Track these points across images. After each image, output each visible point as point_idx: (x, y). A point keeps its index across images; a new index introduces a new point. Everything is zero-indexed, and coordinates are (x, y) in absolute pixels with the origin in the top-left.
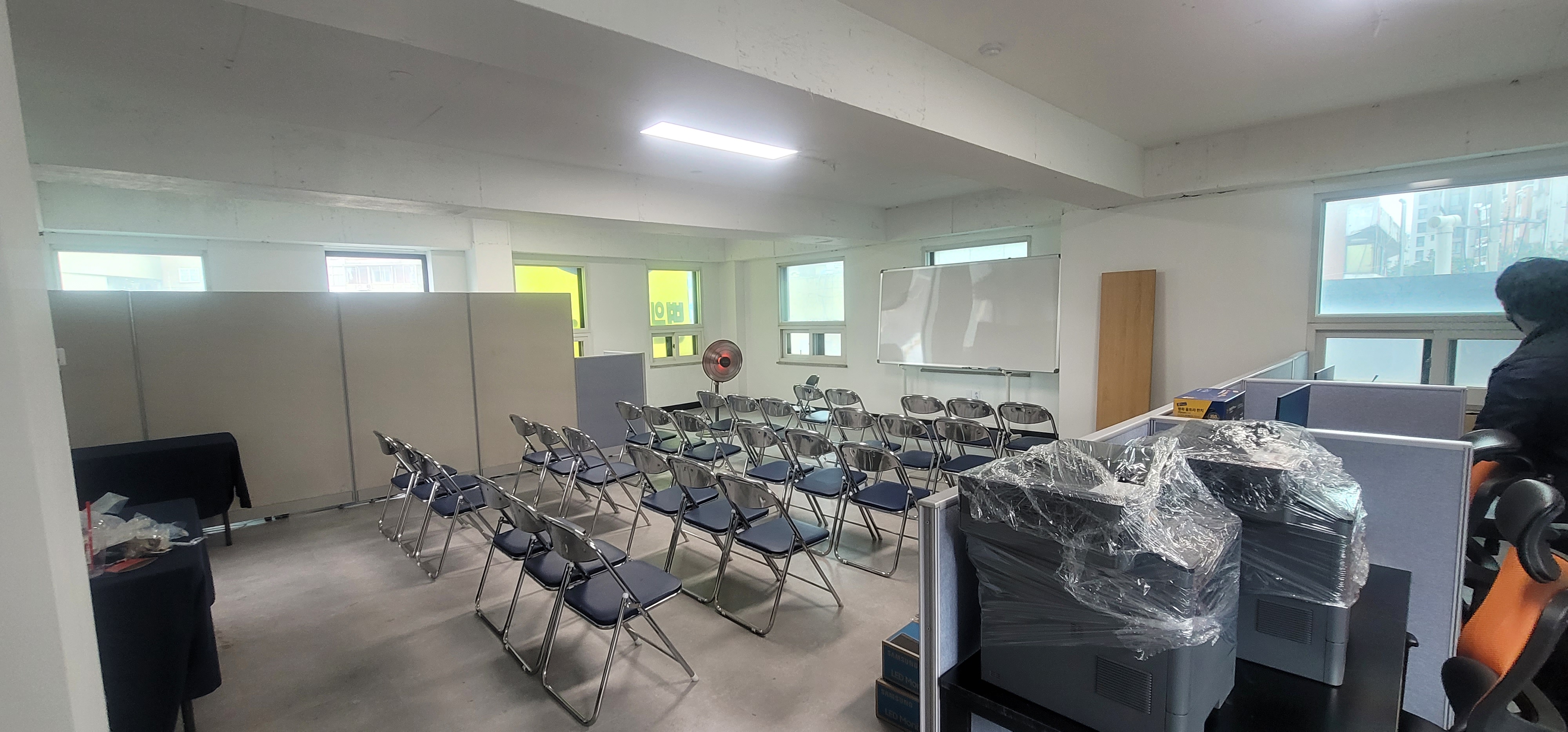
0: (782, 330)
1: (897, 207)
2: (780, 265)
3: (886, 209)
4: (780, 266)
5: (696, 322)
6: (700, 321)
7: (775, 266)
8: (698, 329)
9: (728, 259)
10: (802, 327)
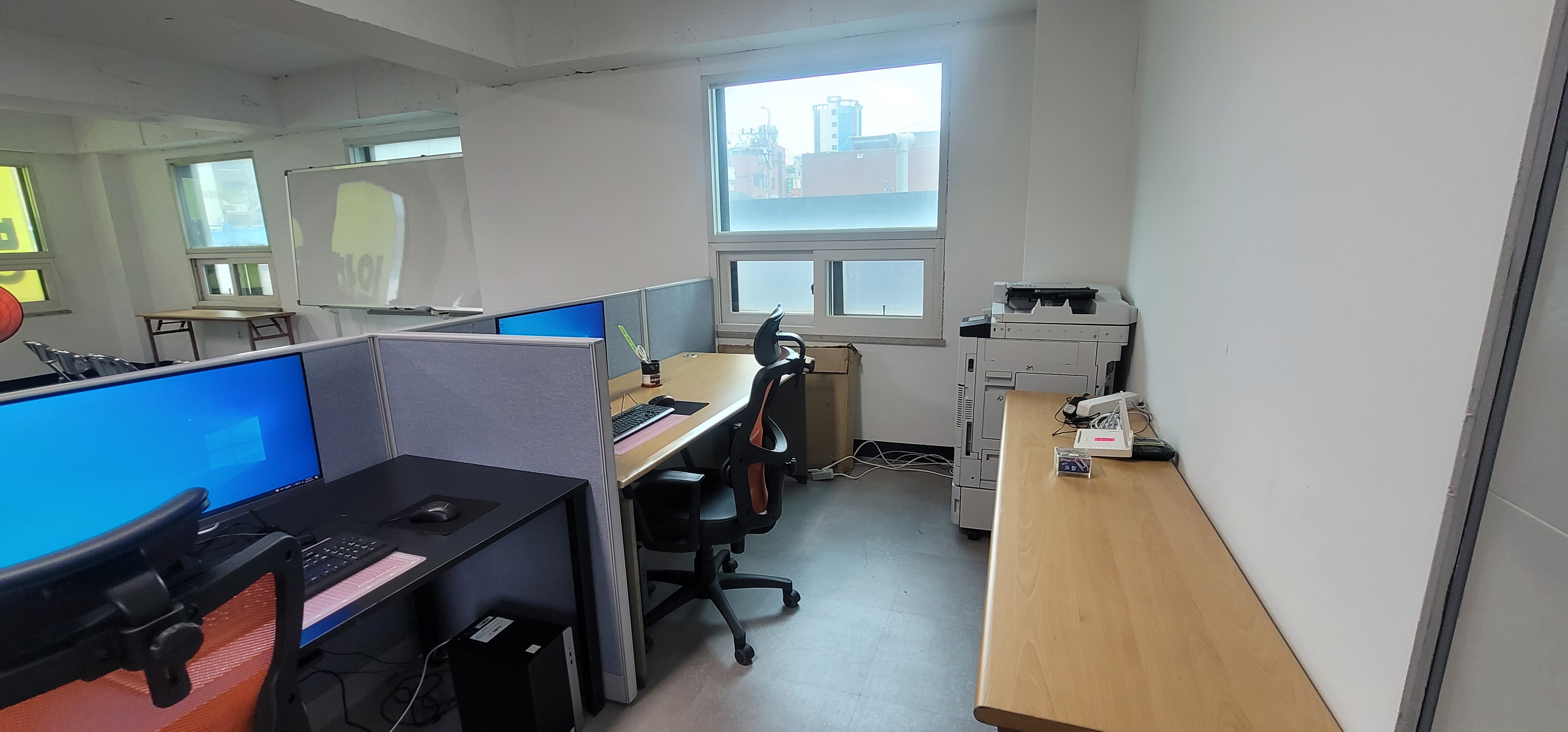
0: (195, 259)
1: (286, 76)
2: (172, 162)
3: (275, 79)
4: (172, 164)
5: (40, 248)
6: (45, 249)
7: (165, 163)
8: (43, 261)
9: (82, 150)
10: (223, 254)
